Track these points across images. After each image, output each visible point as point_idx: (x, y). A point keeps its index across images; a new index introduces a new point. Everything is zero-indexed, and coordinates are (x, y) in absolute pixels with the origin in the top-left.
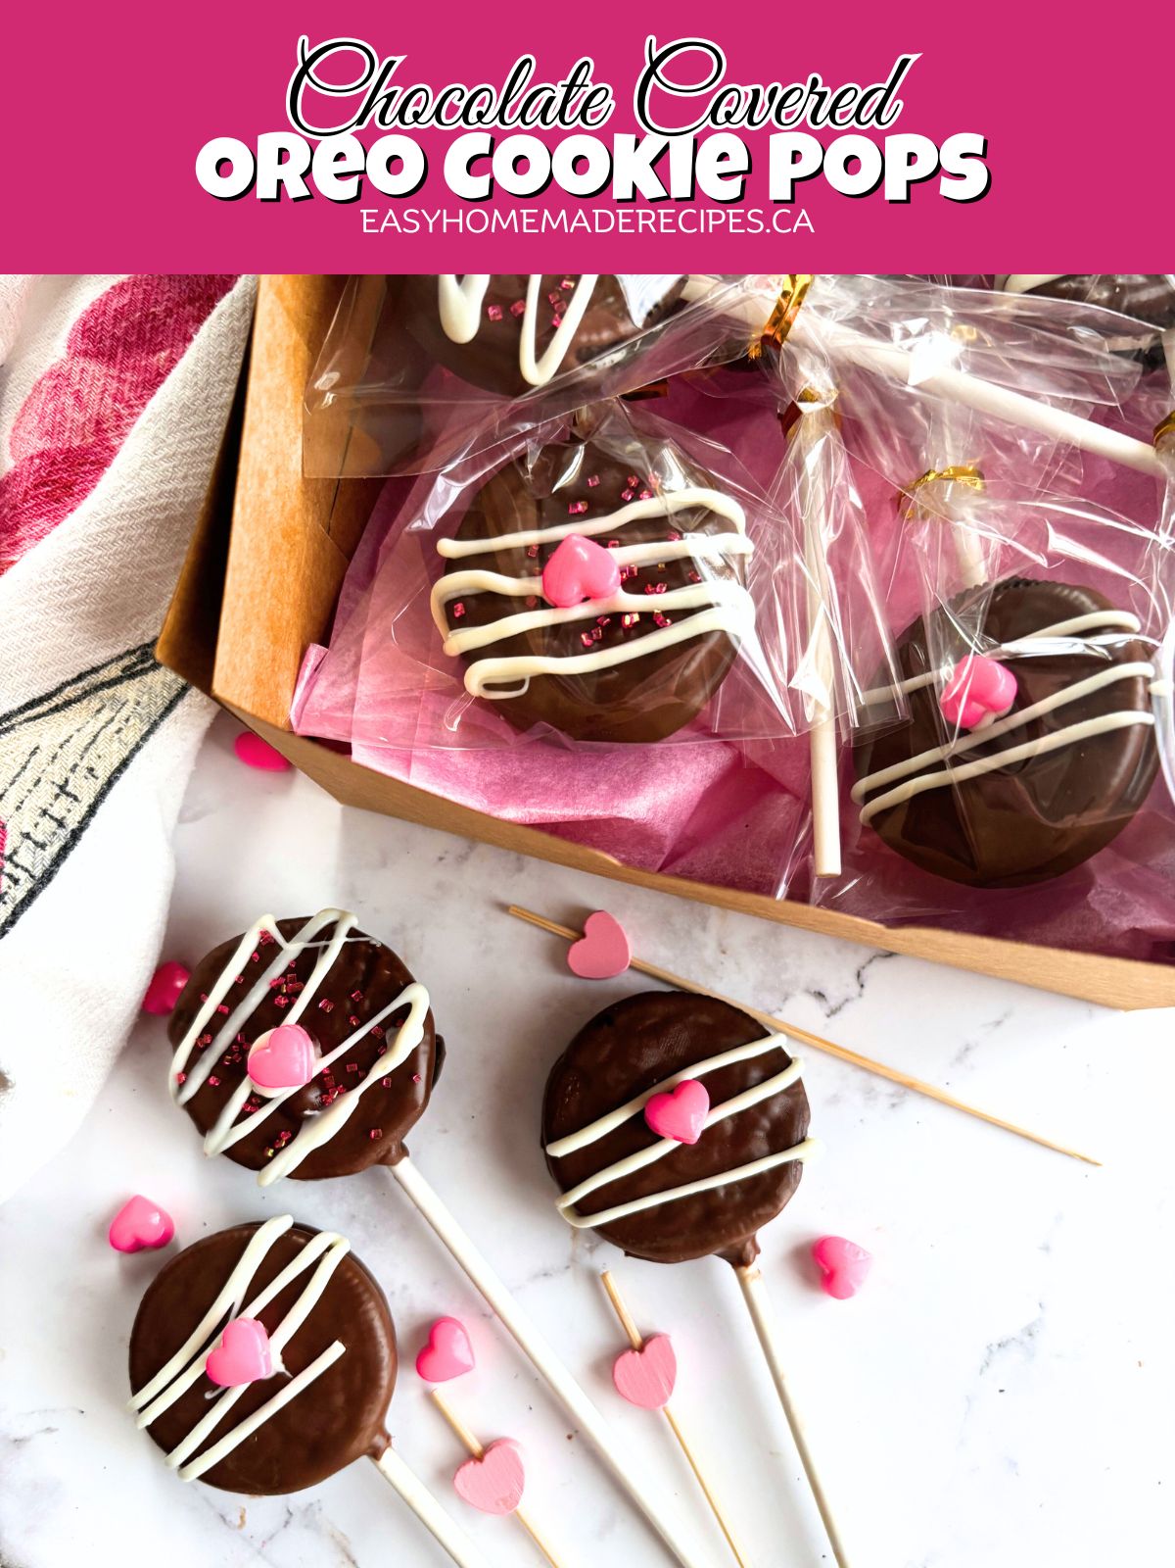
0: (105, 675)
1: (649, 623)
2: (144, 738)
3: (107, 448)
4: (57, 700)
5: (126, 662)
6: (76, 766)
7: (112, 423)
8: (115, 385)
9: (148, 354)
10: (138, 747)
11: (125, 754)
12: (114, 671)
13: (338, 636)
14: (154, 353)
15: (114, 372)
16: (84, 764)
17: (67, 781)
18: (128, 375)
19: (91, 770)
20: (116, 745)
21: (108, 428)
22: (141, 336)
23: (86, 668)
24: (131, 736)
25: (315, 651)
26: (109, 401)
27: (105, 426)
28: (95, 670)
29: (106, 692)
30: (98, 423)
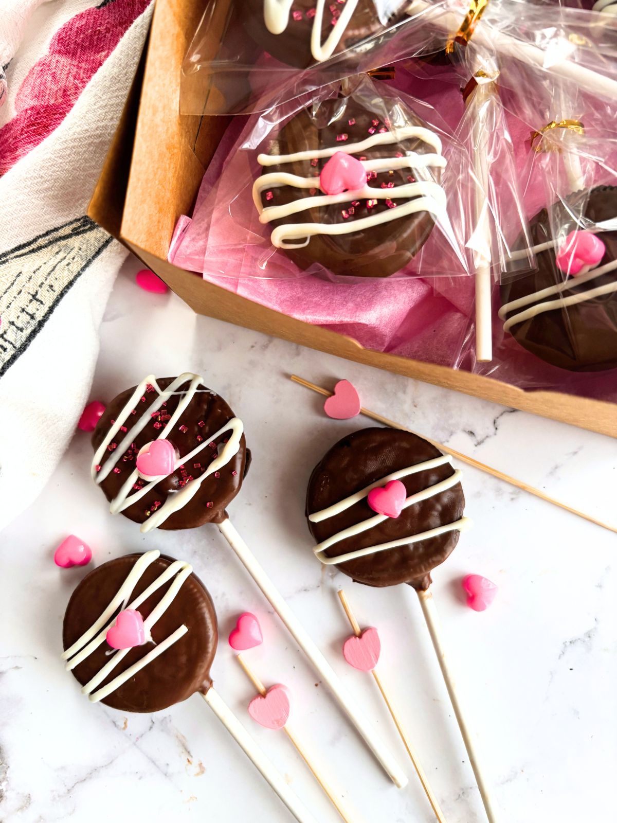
0: (62, 233)
1: (383, 205)
2: (83, 269)
3: (69, 105)
4: (33, 246)
5: (74, 225)
6: (42, 284)
7: (73, 91)
8: (75, 70)
9: (95, 53)
10: (79, 274)
11: (72, 278)
12: (67, 230)
13: (197, 212)
14: (98, 53)
15: (74, 63)
16: (47, 283)
17: (37, 293)
18: (83, 65)
19: (51, 286)
20: (66, 272)
21: (70, 94)
22: (91, 43)
23: (52, 228)
24: (76, 268)
25: (184, 219)
26: (71, 78)
27: (68, 93)
28: (56, 229)
29: (63, 243)
30: (65, 91)
